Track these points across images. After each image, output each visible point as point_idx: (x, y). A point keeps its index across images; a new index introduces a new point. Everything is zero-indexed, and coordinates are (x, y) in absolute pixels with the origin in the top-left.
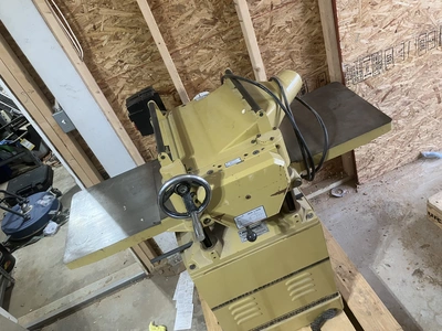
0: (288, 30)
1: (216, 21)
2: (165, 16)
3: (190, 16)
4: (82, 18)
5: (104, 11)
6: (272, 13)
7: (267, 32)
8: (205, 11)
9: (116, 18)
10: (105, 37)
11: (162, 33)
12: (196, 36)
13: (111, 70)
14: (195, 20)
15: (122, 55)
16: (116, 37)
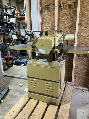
0: (87, 37)
1: (70, 28)
2: (60, 22)
3: (65, 25)
4: (45, 17)
5: (49, 17)
6: (85, 32)
7: (82, 36)
8: (69, 25)
9: (51, 19)
10: (47, 22)
11: (58, 26)
12: (65, 29)
13: (45, 29)
14: (66, 26)
15: (48, 27)
16: (49, 23)
